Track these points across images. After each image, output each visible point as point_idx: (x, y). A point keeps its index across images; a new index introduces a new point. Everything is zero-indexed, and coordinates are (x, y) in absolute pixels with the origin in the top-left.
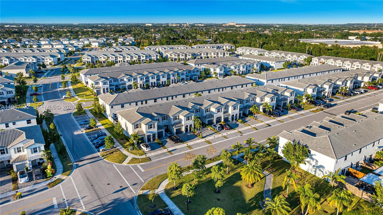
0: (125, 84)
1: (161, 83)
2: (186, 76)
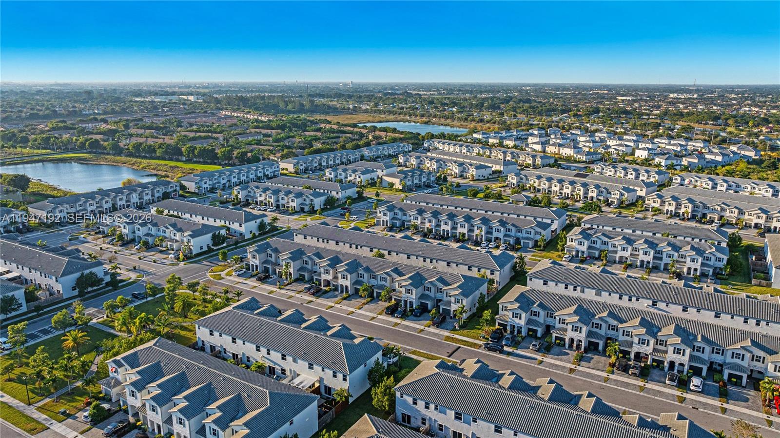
2: (506, 235)
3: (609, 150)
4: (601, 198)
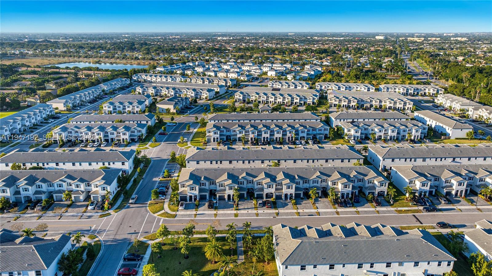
0: (236, 135)
1: (275, 139)
2: (308, 134)
3: (251, 73)
4: (302, 102)
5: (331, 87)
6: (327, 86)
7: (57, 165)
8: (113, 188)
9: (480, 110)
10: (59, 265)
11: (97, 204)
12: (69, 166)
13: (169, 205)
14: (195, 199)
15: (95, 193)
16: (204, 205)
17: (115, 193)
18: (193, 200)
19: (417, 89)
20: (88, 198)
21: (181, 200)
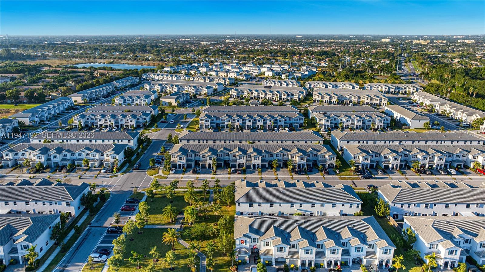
0: (224, 123)
1: (257, 126)
2: (285, 123)
3: (250, 73)
4: (289, 98)
5: (320, 86)
6: (315, 85)
7: (77, 142)
8: (120, 157)
9: (445, 105)
10: (81, 201)
11: (108, 169)
12: (87, 142)
13: (163, 171)
14: (183, 167)
15: (107, 161)
16: (190, 171)
17: (122, 162)
18: (182, 167)
19: (399, 88)
20: (101, 165)
21: (172, 167)
